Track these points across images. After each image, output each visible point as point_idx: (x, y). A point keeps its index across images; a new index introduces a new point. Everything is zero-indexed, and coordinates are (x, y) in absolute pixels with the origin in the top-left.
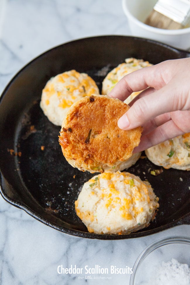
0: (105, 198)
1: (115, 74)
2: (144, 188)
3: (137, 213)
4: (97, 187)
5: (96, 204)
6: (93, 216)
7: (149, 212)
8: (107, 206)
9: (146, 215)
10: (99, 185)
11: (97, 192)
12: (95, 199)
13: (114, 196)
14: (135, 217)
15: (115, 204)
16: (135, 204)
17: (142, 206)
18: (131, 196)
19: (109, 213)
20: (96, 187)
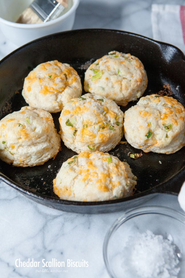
0: (82, 174)
1: (98, 64)
2: (121, 165)
3: (114, 186)
4: (75, 164)
5: (74, 179)
6: (71, 191)
7: (126, 187)
8: (84, 180)
9: (123, 189)
10: (78, 162)
11: (75, 169)
12: (73, 175)
13: (91, 171)
14: (112, 190)
15: (92, 178)
16: (112, 178)
17: (118, 180)
18: (108, 171)
19: (86, 186)
20: (74, 164)
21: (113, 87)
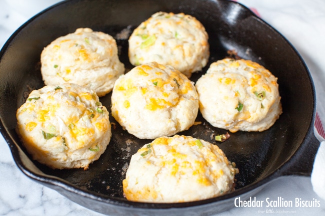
0: (167, 166)
1: (145, 28)
2: (216, 149)
3: (216, 177)
4: (152, 155)
5: (156, 175)
6: (155, 192)
7: (230, 176)
8: (174, 174)
9: (228, 180)
10: (154, 153)
11: (154, 162)
12: (154, 169)
13: (179, 161)
14: (214, 182)
15: (184, 170)
16: (211, 166)
17: (220, 169)
18: (203, 157)
19: (178, 182)
20: (150, 156)
21: (172, 54)
